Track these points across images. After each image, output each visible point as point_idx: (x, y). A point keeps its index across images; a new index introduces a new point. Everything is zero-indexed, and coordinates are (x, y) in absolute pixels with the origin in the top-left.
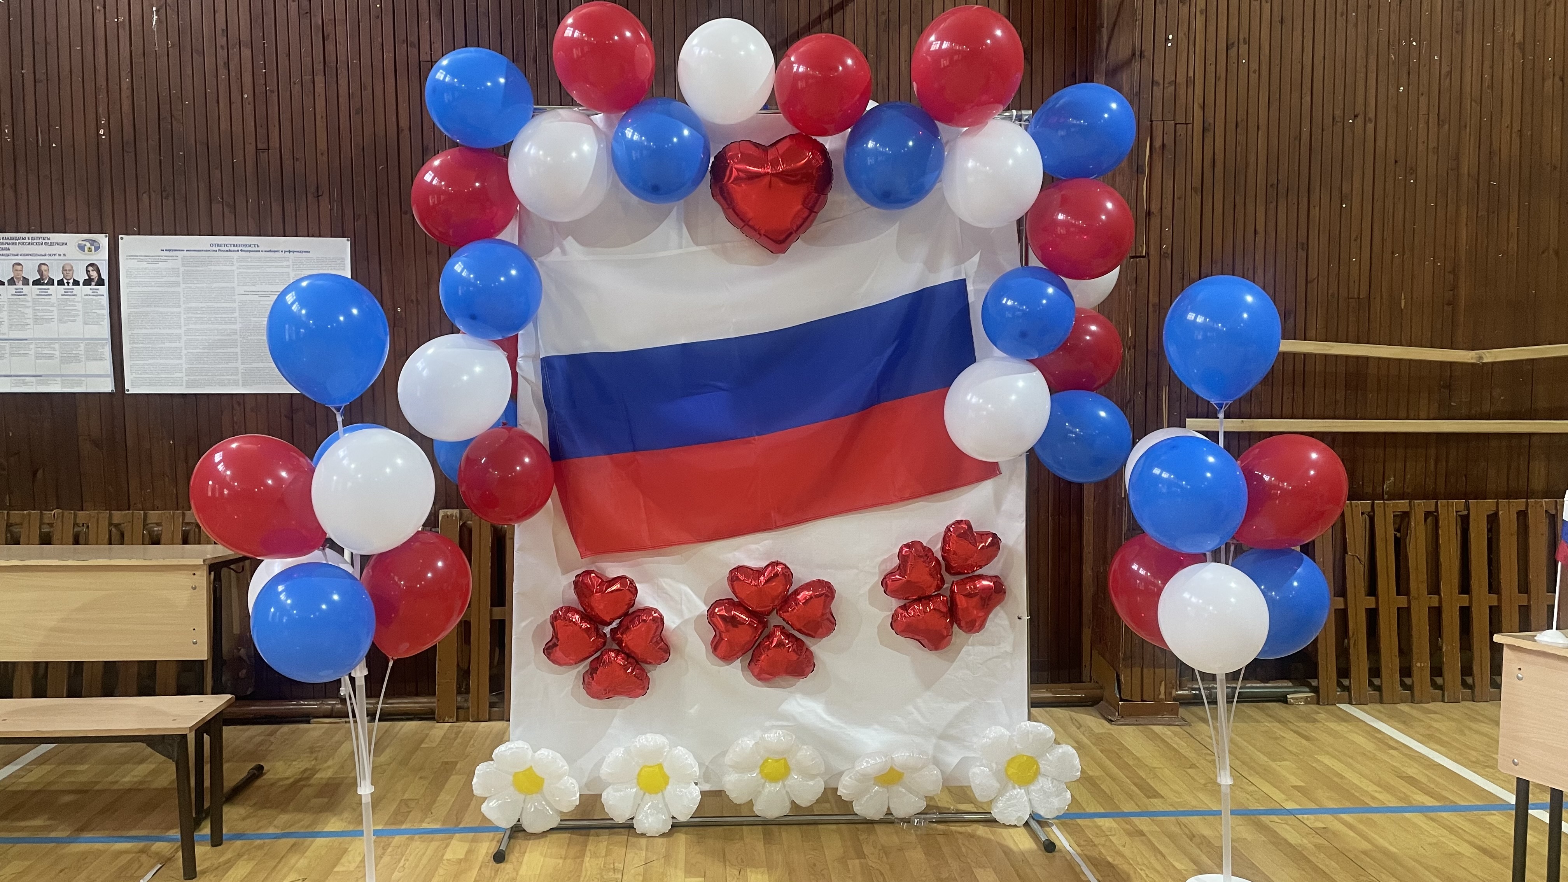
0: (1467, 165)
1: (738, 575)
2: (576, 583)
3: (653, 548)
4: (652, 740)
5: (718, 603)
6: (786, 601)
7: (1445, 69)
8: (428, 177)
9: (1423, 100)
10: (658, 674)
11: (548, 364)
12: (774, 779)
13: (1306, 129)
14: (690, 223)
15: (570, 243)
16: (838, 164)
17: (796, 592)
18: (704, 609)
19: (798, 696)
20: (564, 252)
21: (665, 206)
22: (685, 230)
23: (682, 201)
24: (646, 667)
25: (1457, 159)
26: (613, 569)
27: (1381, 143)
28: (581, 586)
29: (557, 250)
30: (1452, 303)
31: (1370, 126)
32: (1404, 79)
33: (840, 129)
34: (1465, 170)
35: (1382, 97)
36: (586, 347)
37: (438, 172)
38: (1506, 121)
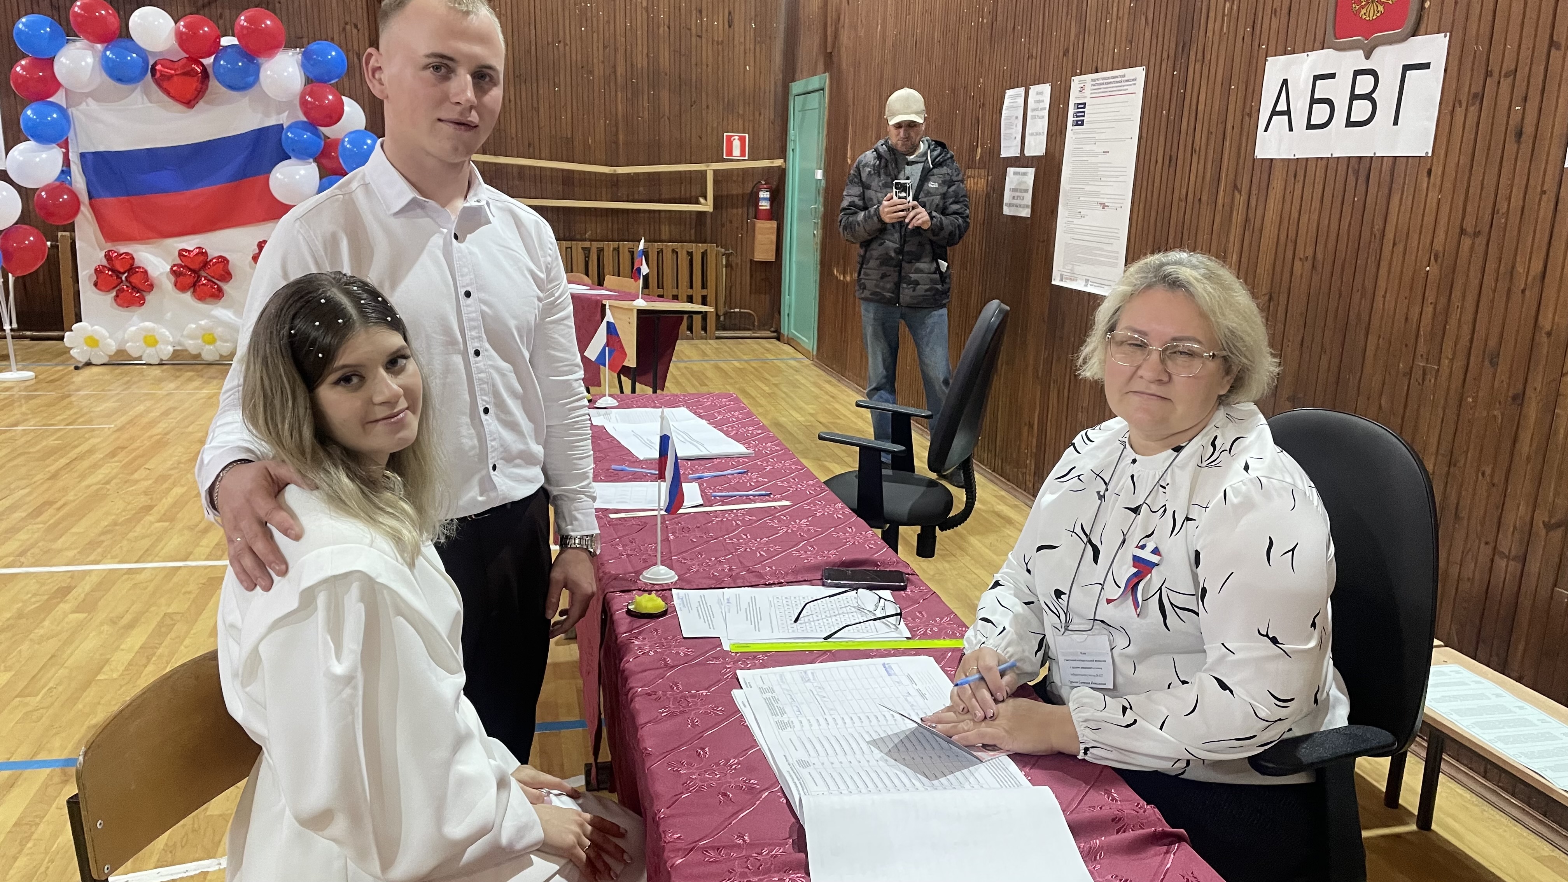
0: (620, 70)
1: (181, 253)
2: (105, 256)
3: (141, 239)
4: (148, 324)
5: (174, 265)
6: (206, 264)
7: (606, 18)
8: (18, 69)
9: (595, 35)
10: (149, 297)
11: (83, 155)
12: (209, 343)
13: (533, 48)
14: (146, 93)
15: (90, 100)
16: (210, 71)
17: (211, 261)
18: (168, 268)
19: (220, 309)
20: (88, 105)
21: (134, 86)
22: (145, 97)
23: (141, 83)
24: (144, 293)
25: (614, 67)
26: (123, 249)
27: (574, 57)
28: (108, 256)
29: (84, 103)
30: (616, 143)
31: (567, 48)
32: (584, 23)
33: (209, 55)
34: (619, 74)
35: (573, 32)
36: (101, 148)
37: (23, 67)
38: (640, 48)
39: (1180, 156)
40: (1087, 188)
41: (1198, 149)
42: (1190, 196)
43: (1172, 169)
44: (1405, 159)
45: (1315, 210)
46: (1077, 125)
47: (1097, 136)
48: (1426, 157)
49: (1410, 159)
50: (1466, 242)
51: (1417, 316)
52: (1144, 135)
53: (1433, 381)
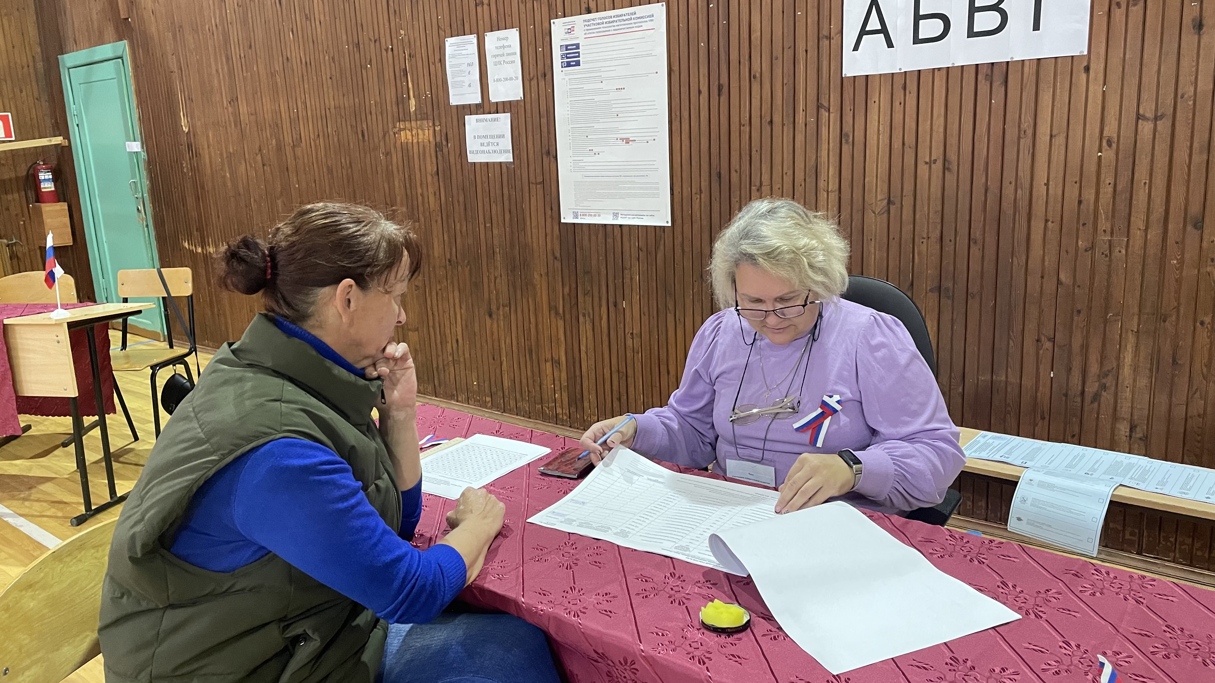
39: (734, 85)
40: (596, 126)
41: (758, 75)
42: (756, 121)
43: (724, 98)
44: (1053, 60)
45: (939, 116)
46: (569, 65)
47: (603, 75)
48: (1081, 57)
49: (1059, 60)
50: (1146, 128)
51: (1092, 198)
52: (676, 68)
53: (1124, 252)
